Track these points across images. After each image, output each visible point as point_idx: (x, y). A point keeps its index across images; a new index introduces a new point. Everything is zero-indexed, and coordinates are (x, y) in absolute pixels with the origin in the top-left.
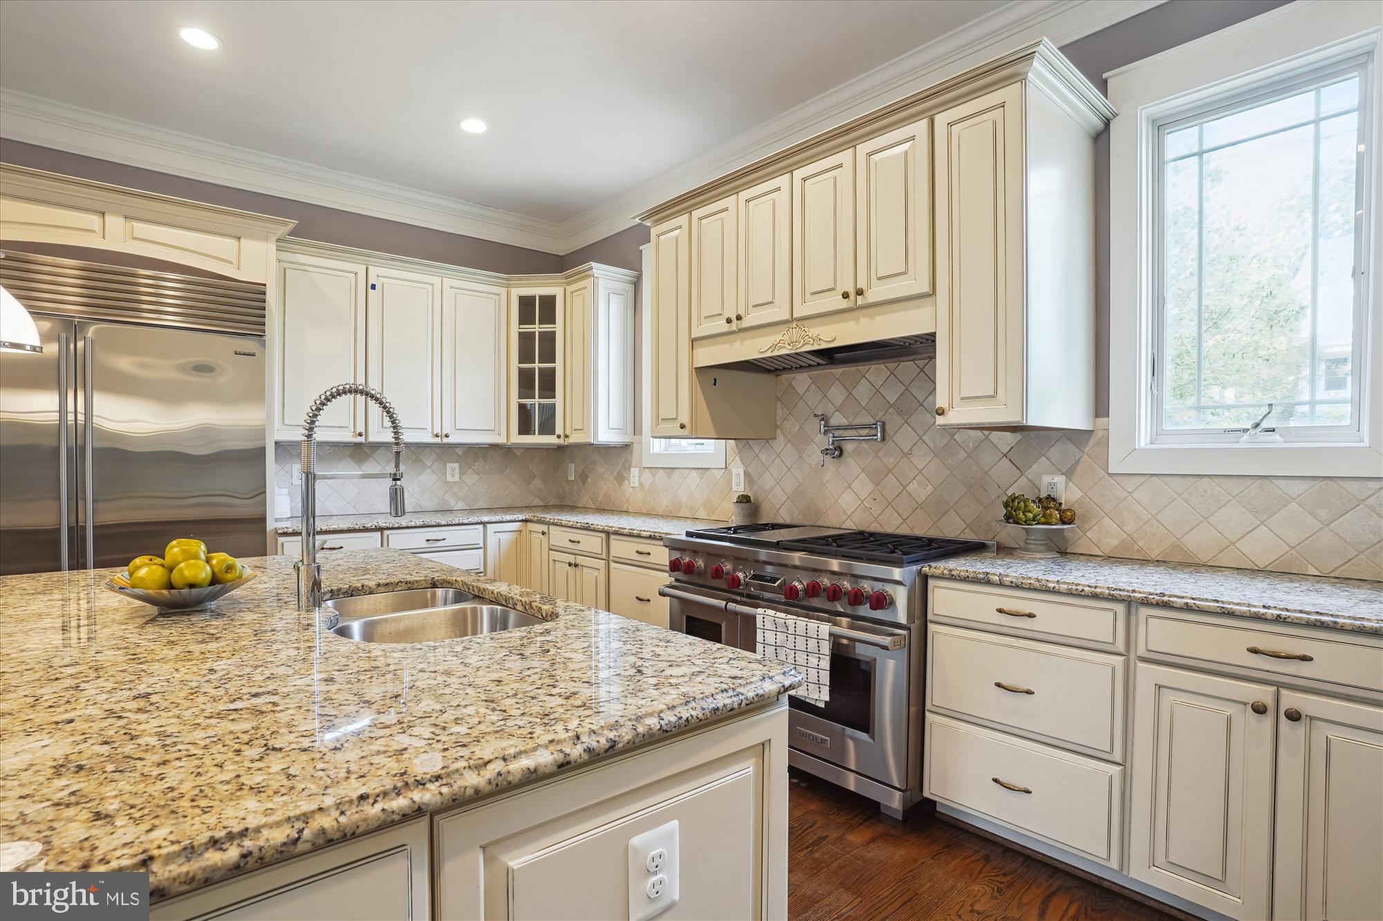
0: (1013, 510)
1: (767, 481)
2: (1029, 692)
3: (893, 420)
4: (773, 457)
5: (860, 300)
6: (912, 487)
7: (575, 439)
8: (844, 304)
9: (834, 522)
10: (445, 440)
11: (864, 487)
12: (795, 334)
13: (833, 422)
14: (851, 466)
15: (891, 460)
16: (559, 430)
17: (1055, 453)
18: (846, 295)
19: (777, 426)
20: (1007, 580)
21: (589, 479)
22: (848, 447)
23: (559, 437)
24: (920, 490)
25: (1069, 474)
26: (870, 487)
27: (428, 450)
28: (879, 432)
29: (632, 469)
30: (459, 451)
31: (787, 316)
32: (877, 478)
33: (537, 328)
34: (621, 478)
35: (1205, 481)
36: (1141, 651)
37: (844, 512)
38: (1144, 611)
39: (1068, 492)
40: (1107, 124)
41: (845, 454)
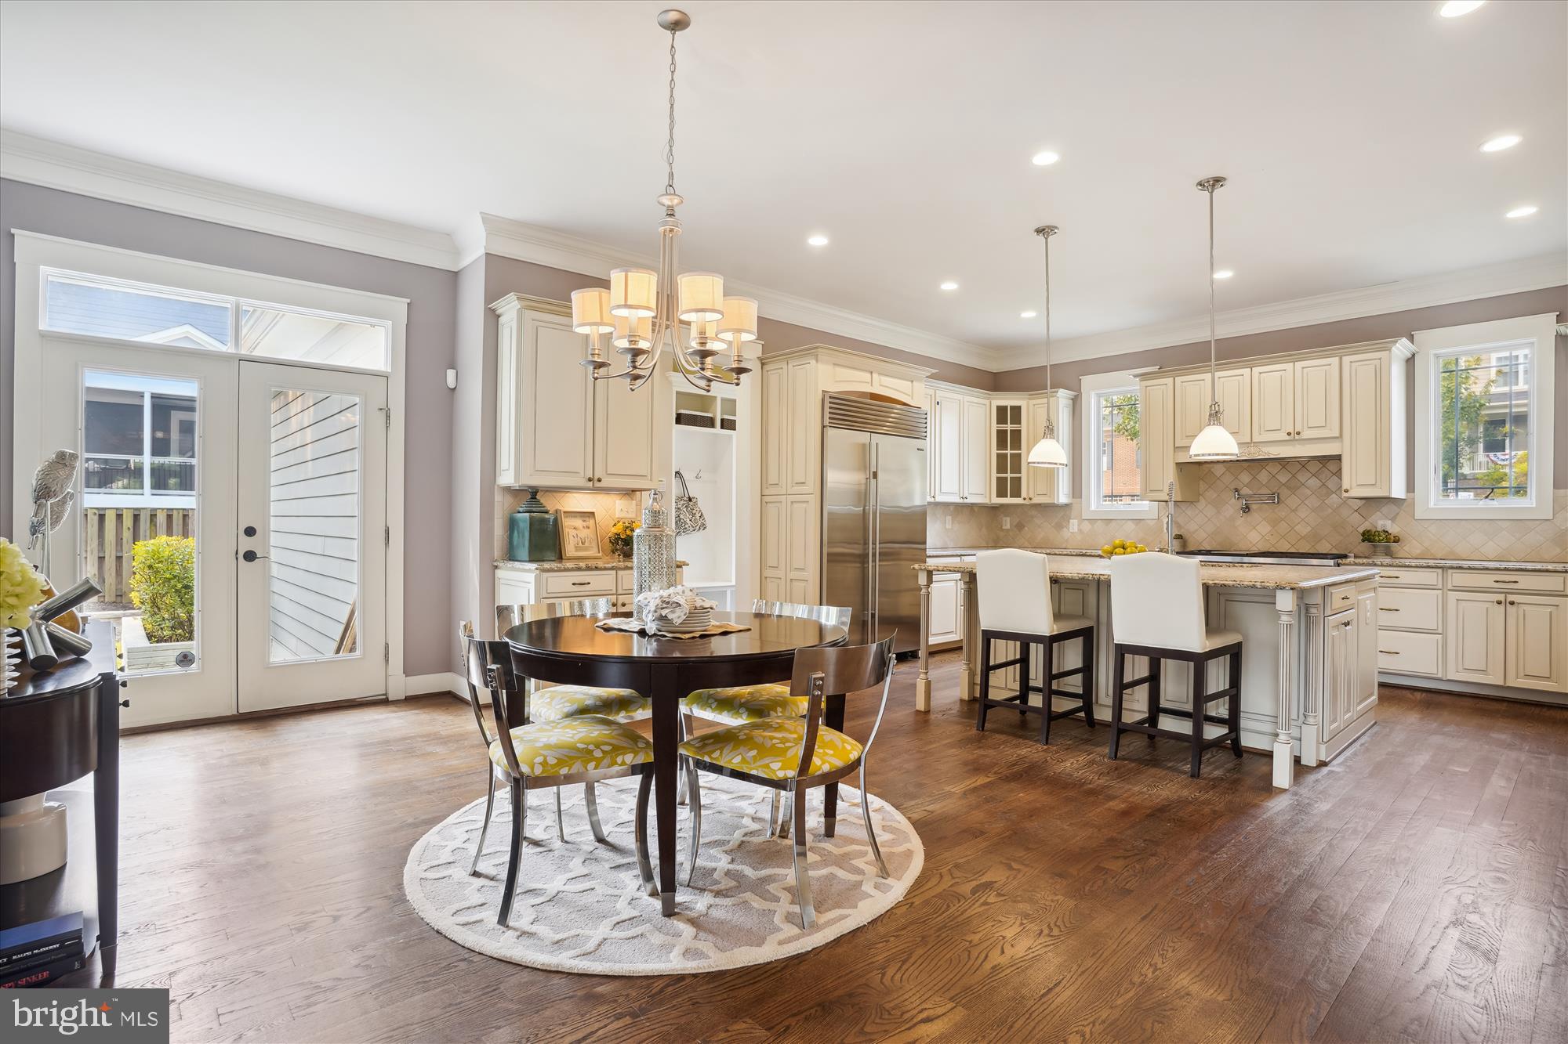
0: (1368, 537)
1: (1192, 527)
2: (1396, 610)
3: (1284, 492)
4: (1197, 512)
5: (1297, 437)
6: (1297, 528)
7: (1036, 500)
8: (1288, 438)
9: (1244, 548)
10: (966, 501)
11: (1265, 528)
12: (1252, 450)
13: (1242, 492)
14: (1255, 516)
15: (1283, 514)
16: (1024, 494)
17: (1385, 509)
18: (1289, 434)
19: (1200, 494)
20: (1384, 563)
21: (1026, 528)
22: (1254, 507)
23: (1025, 499)
24: (1303, 529)
25: (1393, 520)
26: (1269, 528)
27: (939, 507)
28: (1275, 498)
29: (1071, 521)
30: (952, 508)
31: (1249, 441)
32: (1274, 523)
33: (1009, 427)
34: (1059, 527)
35: (1464, 522)
36: (1450, 587)
37: (1251, 542)
38: (1450, 571)
39: (1393, 529)
40: (1414, 355)
41: (1251, 510)
